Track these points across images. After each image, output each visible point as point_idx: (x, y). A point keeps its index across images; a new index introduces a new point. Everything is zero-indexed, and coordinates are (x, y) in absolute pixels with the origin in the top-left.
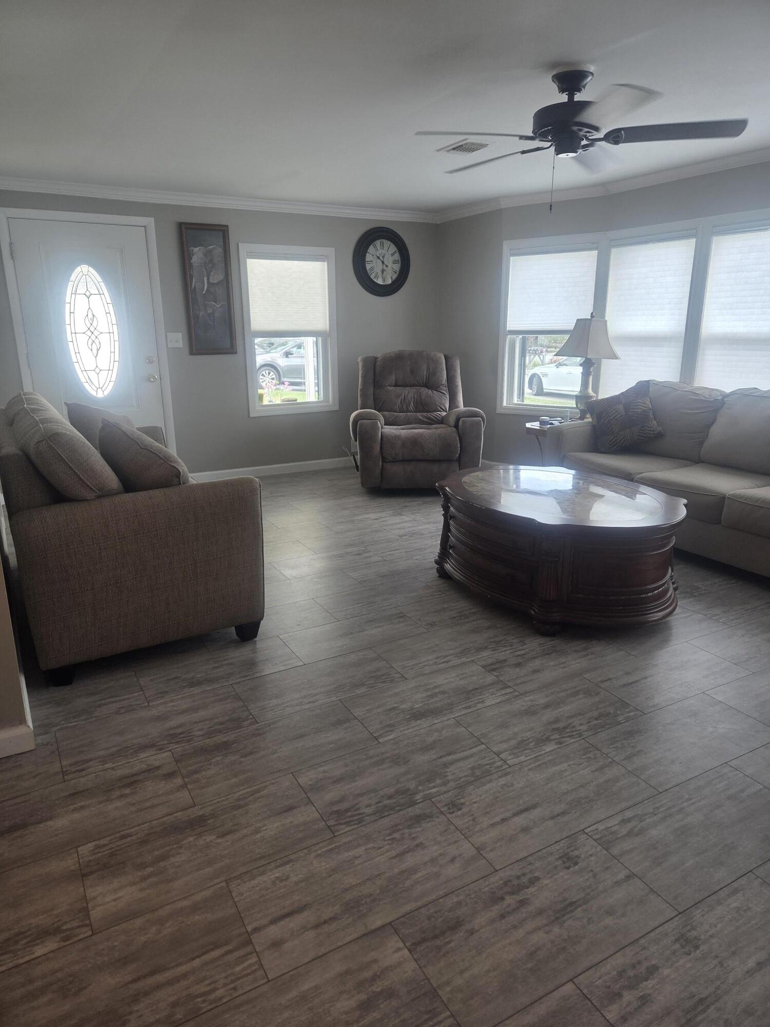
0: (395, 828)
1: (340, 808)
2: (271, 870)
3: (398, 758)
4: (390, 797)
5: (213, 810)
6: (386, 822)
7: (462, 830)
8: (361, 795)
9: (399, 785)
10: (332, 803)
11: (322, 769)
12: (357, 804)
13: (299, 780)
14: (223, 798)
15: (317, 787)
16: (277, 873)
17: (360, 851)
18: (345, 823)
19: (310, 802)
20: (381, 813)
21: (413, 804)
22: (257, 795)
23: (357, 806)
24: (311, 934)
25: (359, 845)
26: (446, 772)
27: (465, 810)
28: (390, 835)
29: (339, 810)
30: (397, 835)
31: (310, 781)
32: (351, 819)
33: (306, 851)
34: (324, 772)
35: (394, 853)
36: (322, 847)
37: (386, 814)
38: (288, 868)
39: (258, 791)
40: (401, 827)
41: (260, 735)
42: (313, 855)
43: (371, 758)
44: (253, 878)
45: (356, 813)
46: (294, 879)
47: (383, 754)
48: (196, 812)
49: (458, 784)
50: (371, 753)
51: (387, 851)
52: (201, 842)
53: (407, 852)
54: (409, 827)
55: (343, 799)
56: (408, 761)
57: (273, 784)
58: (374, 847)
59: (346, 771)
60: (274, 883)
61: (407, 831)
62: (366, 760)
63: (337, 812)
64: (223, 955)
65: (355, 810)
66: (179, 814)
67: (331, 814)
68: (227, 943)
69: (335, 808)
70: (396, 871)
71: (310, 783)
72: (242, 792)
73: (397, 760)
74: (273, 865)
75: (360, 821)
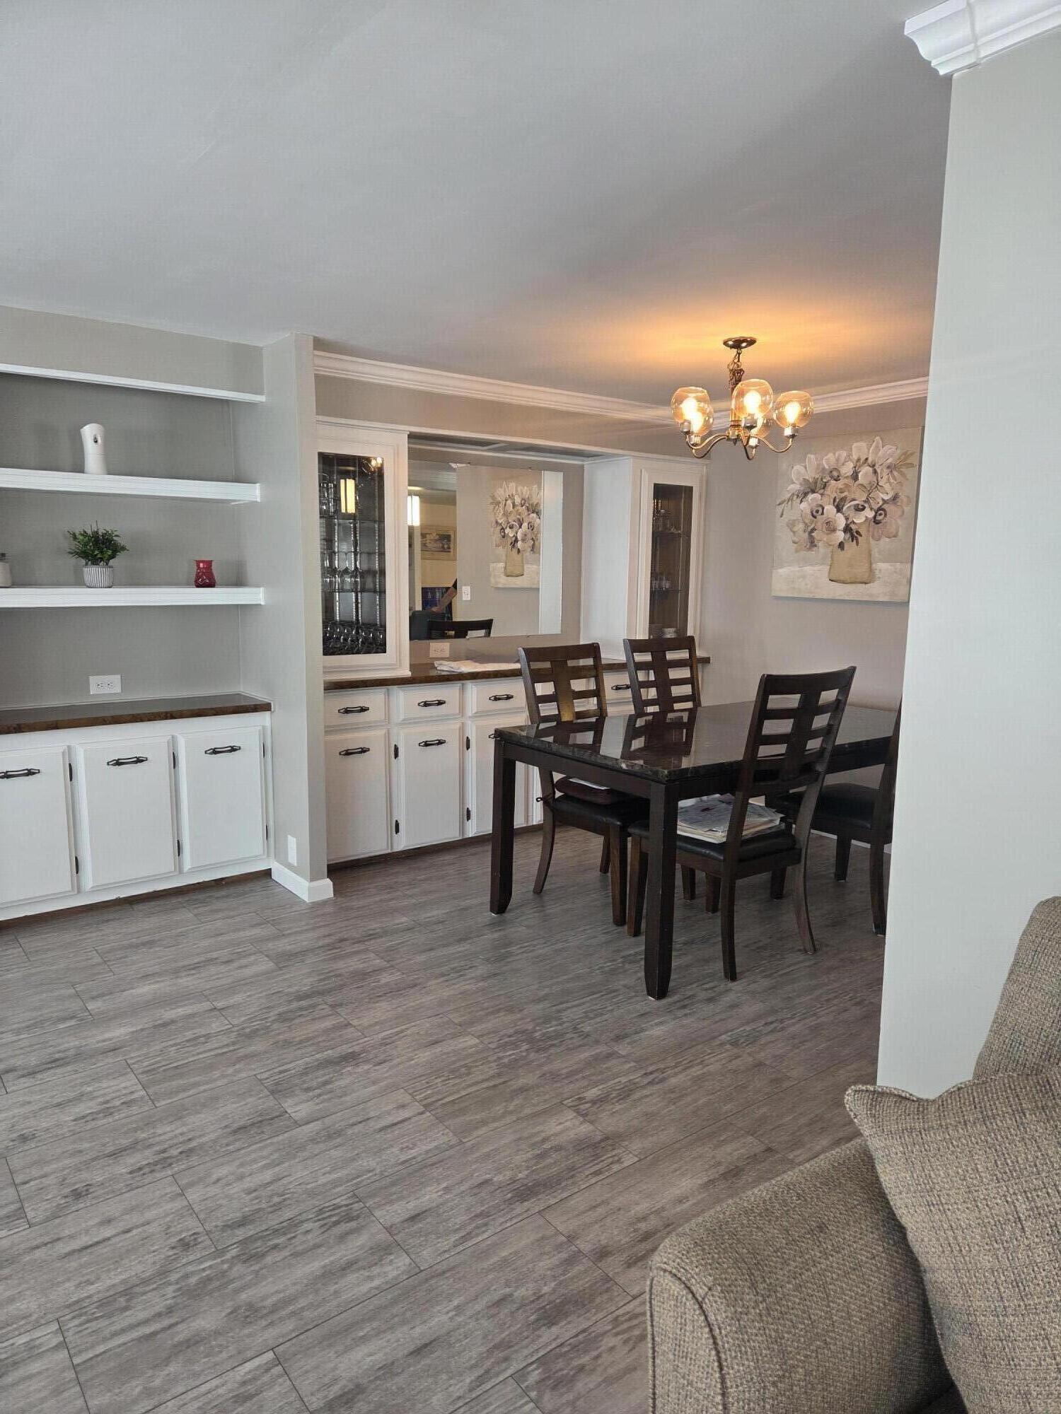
0: (277, 1208)
1: (348, 1224)
2: (420, 1154)
3: (247, 1317)
4: (275, 1247)
5: (513, 1209)
6: (288, 1214)
7: (191, 1214)
8: (317, 1246)
9: (256, 1267)
10: (356, 1231)
11: (376, 1283)
12: (323, 1233)
13: (408, 1260)
14: (508, 1224)
15: (381, 1251)
16: (413, 1152)
17: (323, 1180)
18: (340, 1207)
19: (389, 1229)
20: (293, 1224)
21: (244, 1242)
22: (463, 1233)
23: (323, 1230)
24: (372, 1114)
25: (324, 1185)
26: (174, 1297)
27: (174, 1240)
28: (285, 1200)
29: (347, 1222)
30: (276, 1199)
31: (391, 1261)
32: (333, 1213)
33: (386, 1174)
34: (370, 1278)
35: (285, 1181)
36: (368, 1179)
37: (285, 1224)
38: (403, 1158)
39: (464, 1239)
40: (269, 1209)
41: (496, 1347)
42: (378, 1171)
43: (293, 1313)
44: (436, 1147)
45: (325, 1222)
46: (395, 1150)
47: (271, 1324)
48: (534, 1205)
49: (165, 1278)
50: (290, 1325)
51: (291, 1182)
52: (509, 1174)
53: (268, 1184)
54: (259, 1210)
55: (342, 1238)
56: (232, 1313)
57: (445, 1251)
58: (307, 1184)
59: (336, 1283)
60: (415, 1145)
61: (264, 1206)
62: (302, 1308)
63: (351, 1219)
64: (444, 1098)
65: (325, 1224)
66: (552, 1201)
67: (358, 1217)
68: (444, 1105)
69: (353, 1224)
70: (286, 1165)
71: (392, 1257)
72: (485, 1236)
73: (251, 1314)
74: (419, 1159)
75: (321, 1211)
